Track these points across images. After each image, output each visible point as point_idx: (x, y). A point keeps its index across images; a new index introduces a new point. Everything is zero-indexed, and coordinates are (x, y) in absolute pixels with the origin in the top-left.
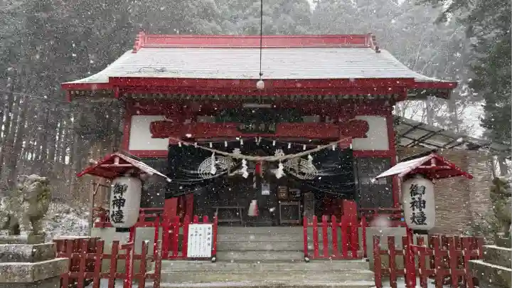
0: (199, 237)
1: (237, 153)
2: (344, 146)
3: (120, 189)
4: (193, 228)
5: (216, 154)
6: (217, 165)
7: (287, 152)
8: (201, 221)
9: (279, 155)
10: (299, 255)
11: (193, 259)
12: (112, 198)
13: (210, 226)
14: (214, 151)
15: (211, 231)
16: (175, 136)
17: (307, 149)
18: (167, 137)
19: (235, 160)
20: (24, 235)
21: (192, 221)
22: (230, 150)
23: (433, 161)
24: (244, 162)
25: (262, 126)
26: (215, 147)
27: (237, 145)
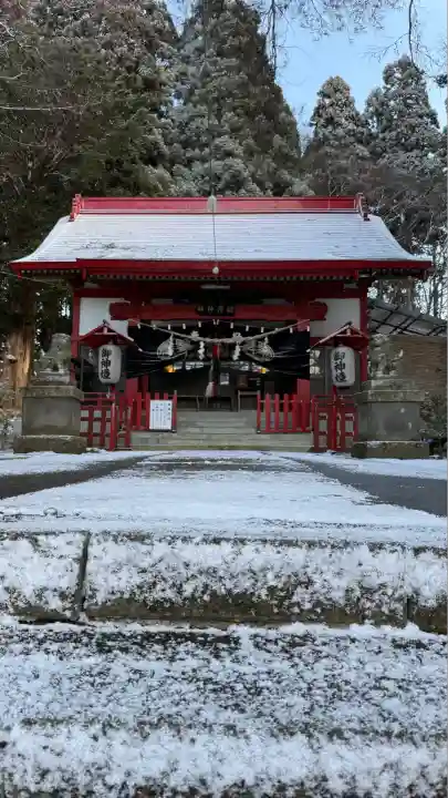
0: (161, 412)
1: (195, 335)
2: (300, 329)
3: (107, 353)
4: (154, 404)
5: (175, 337)
6: (175, 346)
7: (244, 334)
8: (161, 398)
9: (237, 338)
10: (253, 430)
11: (153, 431)
12: (101, 360)
13: (170, 402)
14: (172, 333)
15: (170, 407)
16: (134, 317)
17: (266, 331)
18: (125, 319)
19: (192, 342)
20: (61, 371)
21: (153, 398)
22: (188, 331)
23: (349, 331)
24: (202, 344)
25: (221, 308)
26: (173, 329)
27: (196, 328)
